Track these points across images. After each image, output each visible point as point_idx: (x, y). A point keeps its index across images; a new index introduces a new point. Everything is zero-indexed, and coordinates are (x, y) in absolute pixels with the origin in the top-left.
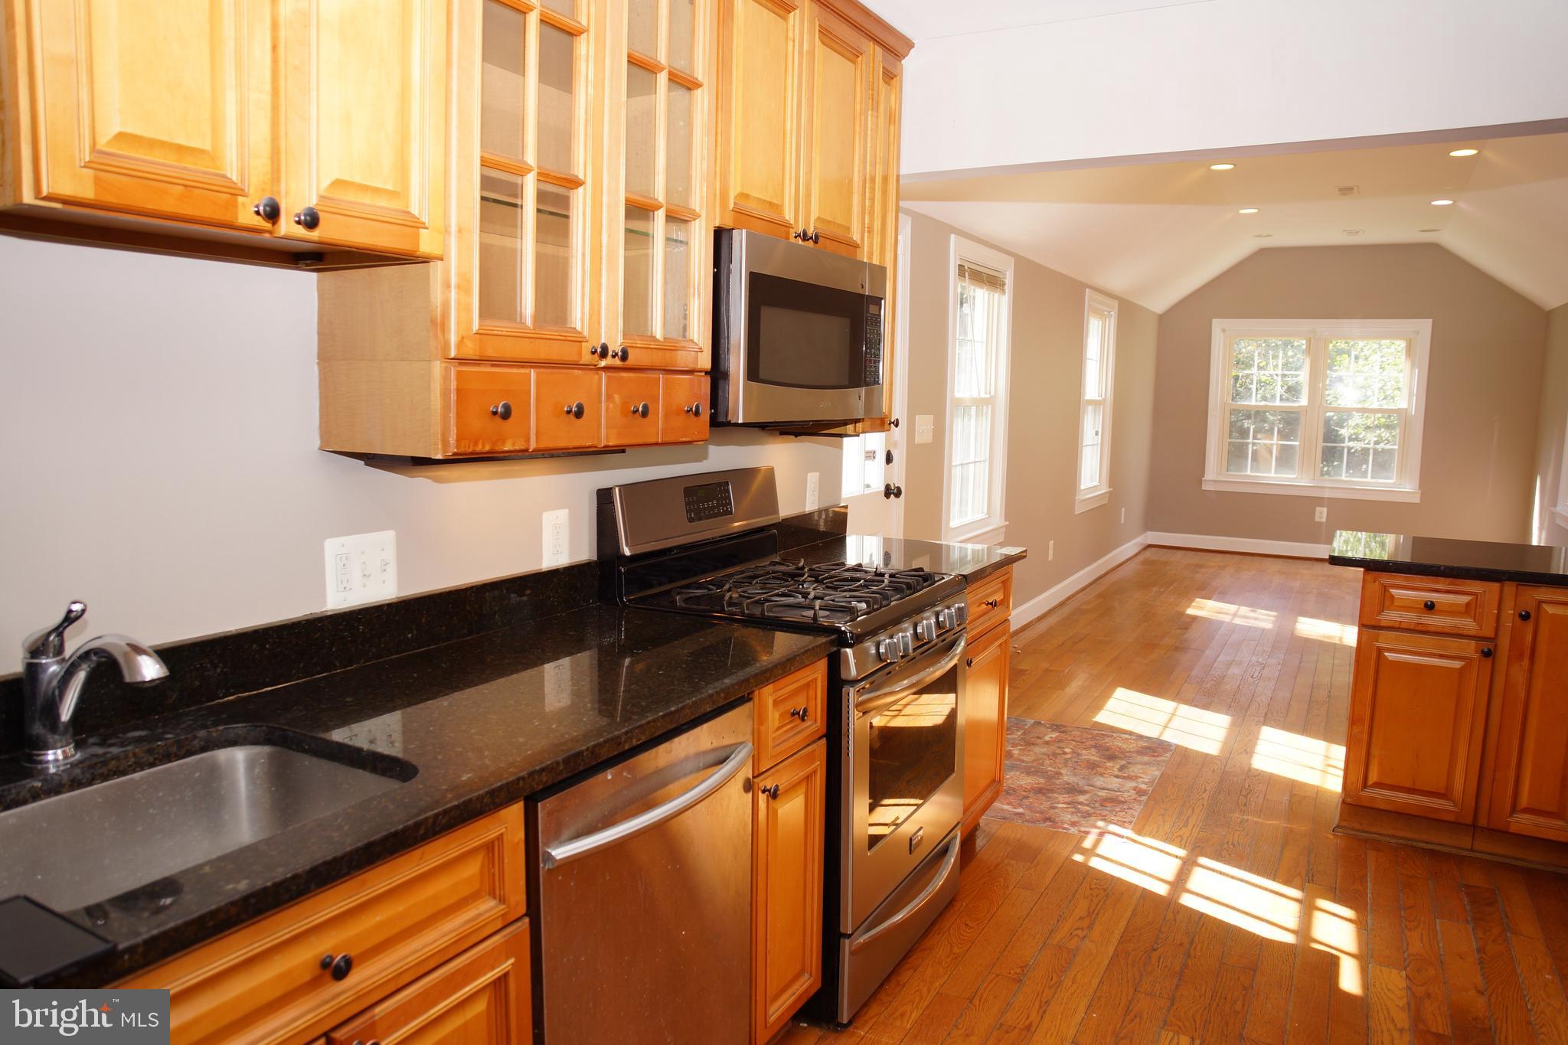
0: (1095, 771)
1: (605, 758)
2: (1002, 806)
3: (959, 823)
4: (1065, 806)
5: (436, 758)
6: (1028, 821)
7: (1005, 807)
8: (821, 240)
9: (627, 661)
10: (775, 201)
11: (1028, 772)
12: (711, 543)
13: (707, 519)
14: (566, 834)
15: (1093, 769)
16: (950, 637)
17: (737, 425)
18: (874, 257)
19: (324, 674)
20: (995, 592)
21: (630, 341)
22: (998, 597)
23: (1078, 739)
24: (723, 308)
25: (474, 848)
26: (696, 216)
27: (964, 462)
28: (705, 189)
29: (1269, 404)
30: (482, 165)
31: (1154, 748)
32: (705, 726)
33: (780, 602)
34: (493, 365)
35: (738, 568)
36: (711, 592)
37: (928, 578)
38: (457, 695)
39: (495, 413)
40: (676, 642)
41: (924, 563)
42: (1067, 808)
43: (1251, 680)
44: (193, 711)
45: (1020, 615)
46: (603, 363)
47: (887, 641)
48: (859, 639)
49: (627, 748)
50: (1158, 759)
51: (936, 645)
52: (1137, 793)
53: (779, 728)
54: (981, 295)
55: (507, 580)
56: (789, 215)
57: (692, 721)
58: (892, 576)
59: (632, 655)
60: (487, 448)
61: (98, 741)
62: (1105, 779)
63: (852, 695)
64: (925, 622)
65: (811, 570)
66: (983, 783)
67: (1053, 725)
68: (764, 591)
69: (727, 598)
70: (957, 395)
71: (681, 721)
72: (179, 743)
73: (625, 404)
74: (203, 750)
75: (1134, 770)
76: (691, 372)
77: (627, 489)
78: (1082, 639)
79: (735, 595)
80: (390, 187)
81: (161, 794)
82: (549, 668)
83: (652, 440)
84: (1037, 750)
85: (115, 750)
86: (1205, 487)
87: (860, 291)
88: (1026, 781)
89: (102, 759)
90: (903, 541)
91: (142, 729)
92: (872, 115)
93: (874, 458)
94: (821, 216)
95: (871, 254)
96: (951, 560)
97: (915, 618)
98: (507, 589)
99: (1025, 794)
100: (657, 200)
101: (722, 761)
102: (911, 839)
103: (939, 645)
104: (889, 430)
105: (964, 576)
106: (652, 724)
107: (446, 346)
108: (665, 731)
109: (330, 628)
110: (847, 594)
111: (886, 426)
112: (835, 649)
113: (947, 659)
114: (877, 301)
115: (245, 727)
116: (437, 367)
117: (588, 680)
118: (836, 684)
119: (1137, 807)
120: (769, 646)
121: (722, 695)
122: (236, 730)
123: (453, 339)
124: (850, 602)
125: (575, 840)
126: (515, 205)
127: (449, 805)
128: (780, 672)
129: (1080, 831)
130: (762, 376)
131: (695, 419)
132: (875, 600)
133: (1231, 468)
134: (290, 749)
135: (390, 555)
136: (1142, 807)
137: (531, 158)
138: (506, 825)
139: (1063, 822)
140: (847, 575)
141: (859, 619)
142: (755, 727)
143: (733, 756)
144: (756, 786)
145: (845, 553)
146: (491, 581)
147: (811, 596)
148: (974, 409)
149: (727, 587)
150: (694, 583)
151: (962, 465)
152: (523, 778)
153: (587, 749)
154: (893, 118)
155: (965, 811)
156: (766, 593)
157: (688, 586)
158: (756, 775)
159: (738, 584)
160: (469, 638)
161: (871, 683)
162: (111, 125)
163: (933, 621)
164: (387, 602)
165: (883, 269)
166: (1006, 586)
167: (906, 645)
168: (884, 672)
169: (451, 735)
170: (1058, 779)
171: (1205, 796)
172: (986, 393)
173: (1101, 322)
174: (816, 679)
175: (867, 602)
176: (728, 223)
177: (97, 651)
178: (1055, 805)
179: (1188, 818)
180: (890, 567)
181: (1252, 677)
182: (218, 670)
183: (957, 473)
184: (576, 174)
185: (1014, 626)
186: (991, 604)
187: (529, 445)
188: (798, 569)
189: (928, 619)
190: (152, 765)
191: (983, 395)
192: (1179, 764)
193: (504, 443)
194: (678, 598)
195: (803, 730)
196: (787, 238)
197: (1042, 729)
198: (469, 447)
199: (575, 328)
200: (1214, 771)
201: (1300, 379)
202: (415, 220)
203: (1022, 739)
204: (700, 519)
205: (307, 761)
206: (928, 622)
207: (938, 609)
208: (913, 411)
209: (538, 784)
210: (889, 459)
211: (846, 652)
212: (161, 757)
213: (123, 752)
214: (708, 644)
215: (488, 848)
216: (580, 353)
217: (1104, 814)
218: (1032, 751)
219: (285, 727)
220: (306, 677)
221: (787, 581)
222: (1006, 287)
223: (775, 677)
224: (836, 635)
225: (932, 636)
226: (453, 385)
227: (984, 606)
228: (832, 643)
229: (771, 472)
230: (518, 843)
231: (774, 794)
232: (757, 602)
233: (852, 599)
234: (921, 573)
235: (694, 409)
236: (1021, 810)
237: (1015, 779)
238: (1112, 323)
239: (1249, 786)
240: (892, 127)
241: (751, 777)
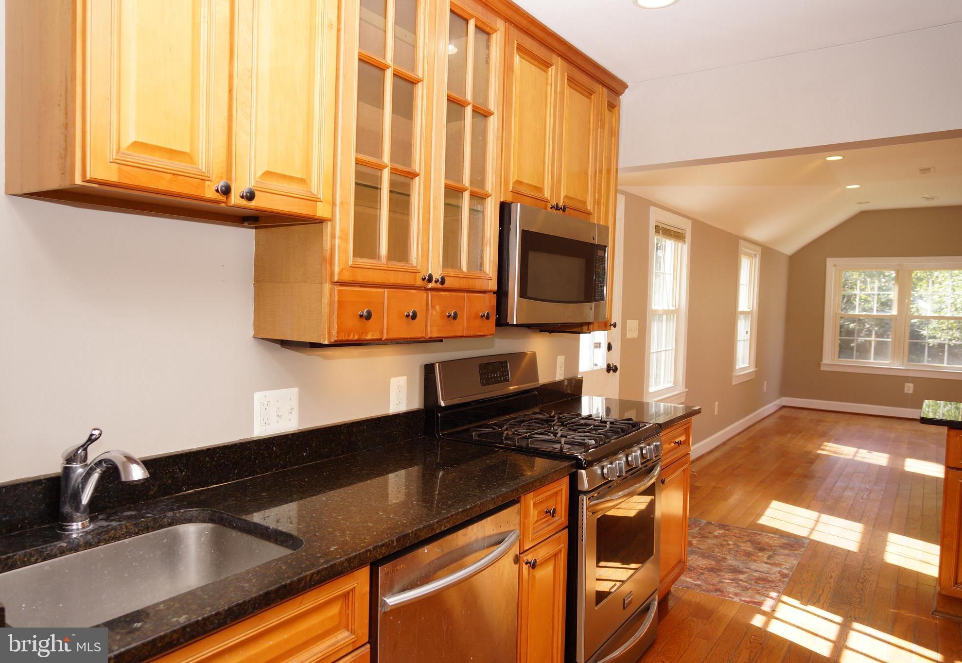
0: (750, 559)
1: (423, 538)
2: (686, 579)
3: (657, 589)
4: (730, 581)
5: (315, 535)
6: (704, 590)
7: (688, 580)
8: (567, 210)
9: (441, 474)
10: (538, 185)
11: (703, 556)
12: (495, 399)
13: (493, 384)
14: (397, 588)
15: (749, 557)
16: (650, 464)
17: (513, 325)
18: (601, 220)
19: (250, 478)
20: (680, 435)
21: (446, 273)
22: (682, 438)
23: (737, 535)
24: (505, 254)
25: (336, 596)
26: (488, 196)
27: (658, 350)
28: (494, 178)
29: (868, 314)
30: (356, 163)
31: (792, 542)
32: (489, 519)
33: (540, 438)
34: (361, 286)
35: (512, 416)
36: (495, 431)
37: (635, 425)
38: (331, 493)
39: (361, 316)
40: (472, 463)
41: (631, 414)
42: (731, 583)
43: (861, 501)
44: (166, 499)
45: (697, 449)
46: (430, 286)
47: (609, 466)
48: (589, 464)
49: (438, 532)
50: (796, 552)
51: (641, 469)
52: (781, 576)
53: (537, 521)
54: (669, 244)
55: (367, 420)
56: (547, 194)
57: (480, 515)
58: (611, 423)
59: (444, 470)
60: (356, 338)
61: (105, 517)
62: (757, 564)
63: (584, 500)
64: (633, 454)
65: (559, 418)
66: (673, 562)
67: (720, 525)
68: (529, 431)
69: (504, 435)
70: (654, 307)
71: (474, 515)
72: (155, 520)
73: (443, 311)
74: (170, 525)
75: (779, 559)
76: (484, 292)
77: (444, 364)
78: (739, 467)
79: (510, 433)
80: (299, 176)
81: (141, 553)
82: (391, 476)
83: (460, 334)
84: (710, 541)
85: (114, 524)
86: (822, 368)
87: (593, 242)
88: (703, 562)
89: (106, 529)
90: (618, 401)
91: (133, 511)
92: (600, 131)
93: (600, 347)
94: (568, 195)
95: (599, 218)
96: (650, 413)
97: (627, 451)
98: (367, 426)
99: (702, 571)
100: (464, 185)
101: (499, 543)
102: (624, 600)
103: (642, 470)
104: (610, 330)
105: (659, 424)
106: (455, 517)
107: (332, 274)
108: (463, 521)
109: (255, 448)
110: (583, 434)
111: (608, 327)
112: (574, 470)
113: (649, 479)
114: (603, 248)
115: (197, 510)
116: (327, 287)
117: (415, 485)
118: (574, 494)
119: (782, 586)
120: (532, 467)
121: (501, 499)
122: (191, 513)
123: (337, 269)
124: (584, 440)
125: (402, 593)
126: (377, 188)
127: (321, 568)
128: (538, 484)
129: (741, 600)
130: (529, 295)
131: (486, 321)
132: (601, 439)
133: (841, 356)
134: (224, 526)
135: (295, 403)
136: (785, 586)
137: (386, 159)
138: (357, 581)
139: (729, 593)
140: (583, 421)
141: (590, 451)
142: (521, 520)
143: (507, 539)
144: (521, 560)
145: (581, 407)
146: (357, 420)
147: (559, 435)
148: (665, 316)
149: (505, 427)
150: (484, 424)
151: (657, 352)
152: (370, 551)
153: (412, 532)
154: (614, 133)
155: (661, 581)
156: (530, 432)
157: (481, 426)
158: (521, 552)
159: (512, 426)
160: (342, 456)
161: (598, 493)
162: (130, 136)
163: (639, 453)
164: (291, 433)
165: (607, 228)
166: (687, 431)
167: (621, 469)
168: (606, 487)
169: (326, 520)
170: (725, 562)
171: (832, 581)
172: (673, 306)
173: (749, 261)
174: (562, 489)
175: (595, 440)
176: (509, 199)
177: (106, 461)
178: (723, 580)
179: (820, 596)
180: (609, 417)
181: (862, 499)
182: (184, 473)
183: (653, 358)
184: (414, 169)
185: (693, 456)
186: (678, 443)
187: (382, 336)
188: (551, 417)
189: (635, 452)
190: (137, 534)
191: (671, 308)
192: (811, 557)
193: (367, 334)
194: (474, 433)
195: (553, 523)
196: (546, 208)
197: (712, 527)
198: (345, 337)
199: (412, 264)
200: (837, 563)
201: (891, 297)
202: (315, 197)
203: (699, 534)
204: (489, 384)
205: (235, 534)
206: (636, 454)
207: (642, 445)
208: (625, 317)
209: (379, 555)
210: (610, 348)
211: (582, 473)
212: (142, 529)
213: (119, 525)
214: (492, 464)
215: (345, 596)
216: (415, 279)
217: (758, 589)
218: (705, 541)
219: (222, 512)
220: (238, 479)
221: (543, 424)
222: (687, 239)
223: (535, 487)
224: (575, 461)
225: (638, 464)
226: (336, 298)
227: (673, 444)
228: (572, 466)
229: (534, 355)
230: (365, 593)
231: (533, 565)
232: (525, 438)
233: (586, 438)
234: (631, 422)
235: (486, 315)
236: (699, 583)
237: (694, 561)
238: (757, 260)
239: (864, 576)
240: (613, 138)
241: (518, 553)
